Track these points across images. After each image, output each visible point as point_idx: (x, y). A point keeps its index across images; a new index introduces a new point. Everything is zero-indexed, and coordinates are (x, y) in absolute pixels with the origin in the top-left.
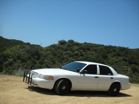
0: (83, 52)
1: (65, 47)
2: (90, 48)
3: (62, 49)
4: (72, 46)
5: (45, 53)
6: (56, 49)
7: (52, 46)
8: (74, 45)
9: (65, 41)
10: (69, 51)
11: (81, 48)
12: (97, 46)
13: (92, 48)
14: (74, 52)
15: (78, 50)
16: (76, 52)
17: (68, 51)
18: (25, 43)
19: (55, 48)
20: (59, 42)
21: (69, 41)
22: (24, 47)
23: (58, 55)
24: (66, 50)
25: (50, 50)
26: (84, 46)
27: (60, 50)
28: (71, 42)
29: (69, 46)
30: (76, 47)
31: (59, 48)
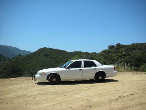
0: (130, 52)
1: (114, 50)
2: (135, 47)
3: (112, 52)
4: (119, 48)
5: (98, 58)
6: (106, 54)
7: (103, 51)
8: (121, 48)
9: (113, 45)
10: (118, 53)
11: (127, 49)
12: (141, 45)
13: (137, 47)
14: (122, 53)
15: (125, 51)
16: (124, 53)
17: (116, 53)
18: (84, 53)
19: (106, 52)
20: (108, 47)
21: (116, 45)
22: (81, 56)
23: (109, 58)
24: (115, 53)
25: (102, 55)
26: (130, 47)
27: (110, 54)
28: (119, 45)
29: (117, 49)
30: (123, 49)
31: (109, 52)
